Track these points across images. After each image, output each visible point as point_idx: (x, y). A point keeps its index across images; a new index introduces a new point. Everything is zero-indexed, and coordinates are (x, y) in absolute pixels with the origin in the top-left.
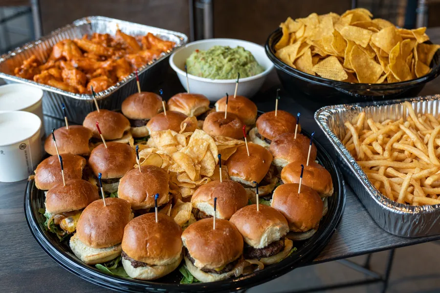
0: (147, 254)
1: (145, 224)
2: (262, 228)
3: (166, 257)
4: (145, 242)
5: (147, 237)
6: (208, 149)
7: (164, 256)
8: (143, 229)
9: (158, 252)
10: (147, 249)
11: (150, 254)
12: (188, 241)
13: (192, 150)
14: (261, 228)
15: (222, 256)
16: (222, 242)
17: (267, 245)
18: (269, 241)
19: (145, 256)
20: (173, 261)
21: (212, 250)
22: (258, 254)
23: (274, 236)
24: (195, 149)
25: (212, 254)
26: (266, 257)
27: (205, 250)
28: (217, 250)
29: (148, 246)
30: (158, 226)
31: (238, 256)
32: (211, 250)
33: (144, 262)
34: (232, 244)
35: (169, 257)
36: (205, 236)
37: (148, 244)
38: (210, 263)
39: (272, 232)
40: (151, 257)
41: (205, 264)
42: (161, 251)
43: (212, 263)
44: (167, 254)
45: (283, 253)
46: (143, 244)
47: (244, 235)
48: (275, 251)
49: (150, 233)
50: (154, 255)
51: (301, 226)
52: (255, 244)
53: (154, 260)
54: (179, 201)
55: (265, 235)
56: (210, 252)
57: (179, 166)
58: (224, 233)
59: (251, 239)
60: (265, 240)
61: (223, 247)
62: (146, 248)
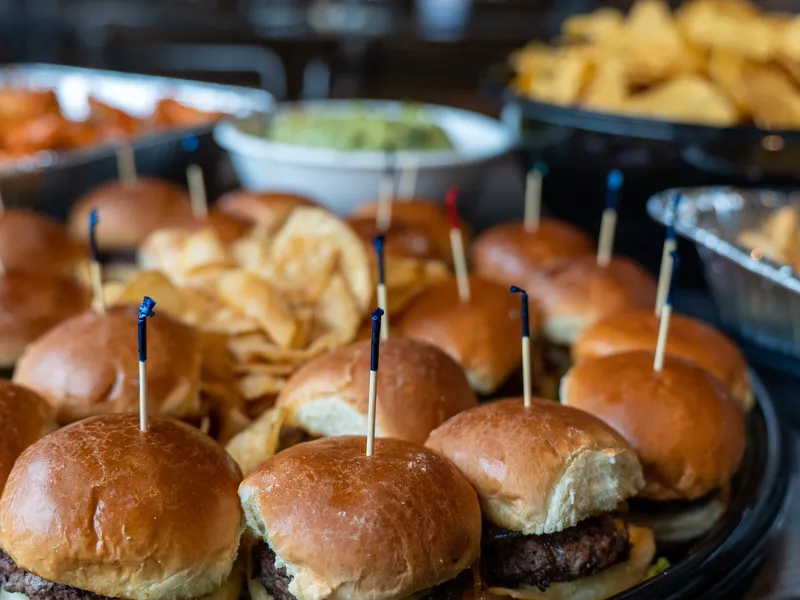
0: (92, 544)
1: (93, 434)
2: (554, 452)
3: (175, 562)
4: (87, 499)
5: (98, 478)
6: (336, 266)
7: (165, 558)
8: (86, 451)
9: (141, 541)
10: (97, 524)
11: (105, 546)
12: (263, 498)
13: (280, 270)
14: (548, 456)
15: (405, 550)
16: (403, 493)
17: (573, 519)
18: (582, 505)
19: (84, 555)
20: (203, 587)
21: (363, 520)
22: (538, 564)
23: (596, 488)
24: (293, 269)
25: (363, 538)
26: (570, 578)
27: (336, 521)
28: (386, 523)
29: (98, 512)
30: (148, 441)
31: (463, 564)
32: (361, 521)
33: (79, 584)
34: (444, 505)
35: (187, 562)
36: (332, 474)
37: (101, 505)
38: (357, 575)
39: (589, 475)
40: (111, 559)
41: (335, 584)
42: (154, 536)
43: (363, 577)
44: (177, 546)
45: (628, 569)
46: (77, 504)
47: (482, 485)
48: (603, 550)
49: (109, 463)
50: (123, 553)
51: (680, 474)
52: (529, 518)
53: (124, 577)
54: (236, 416)
55: (567, 480)
56: (355, 530)
57: (239, 315)
58: (410, 465)
59: (509, 499)
60: (566, 499)
61: (408, 513)
62: (91, 523)
